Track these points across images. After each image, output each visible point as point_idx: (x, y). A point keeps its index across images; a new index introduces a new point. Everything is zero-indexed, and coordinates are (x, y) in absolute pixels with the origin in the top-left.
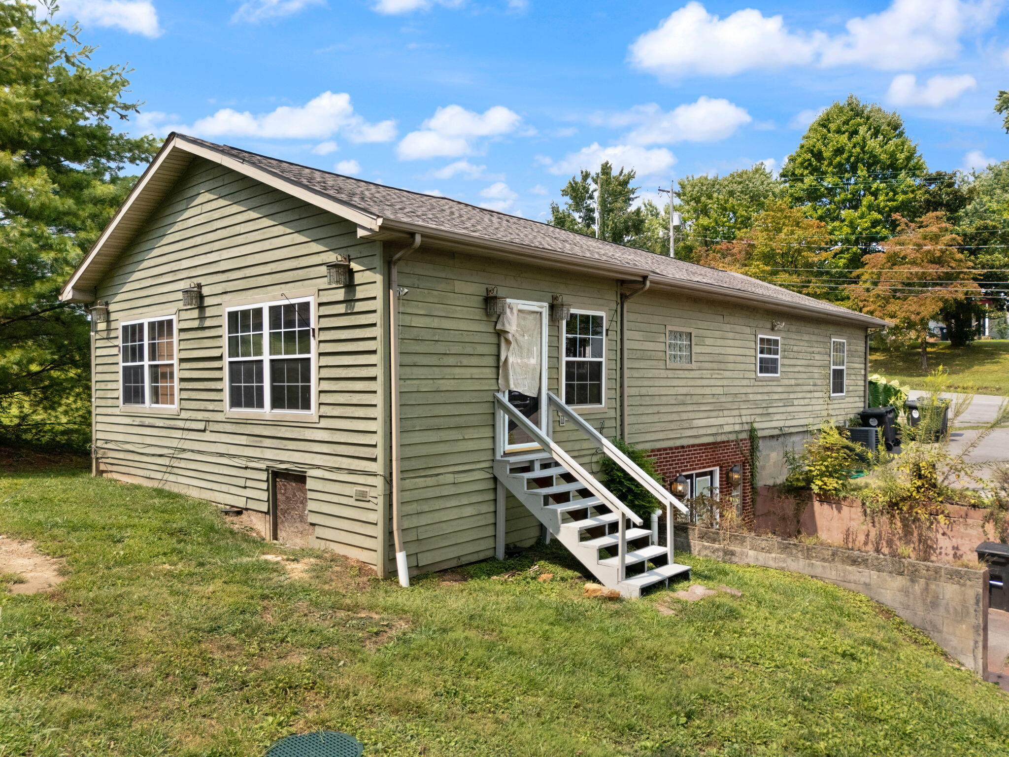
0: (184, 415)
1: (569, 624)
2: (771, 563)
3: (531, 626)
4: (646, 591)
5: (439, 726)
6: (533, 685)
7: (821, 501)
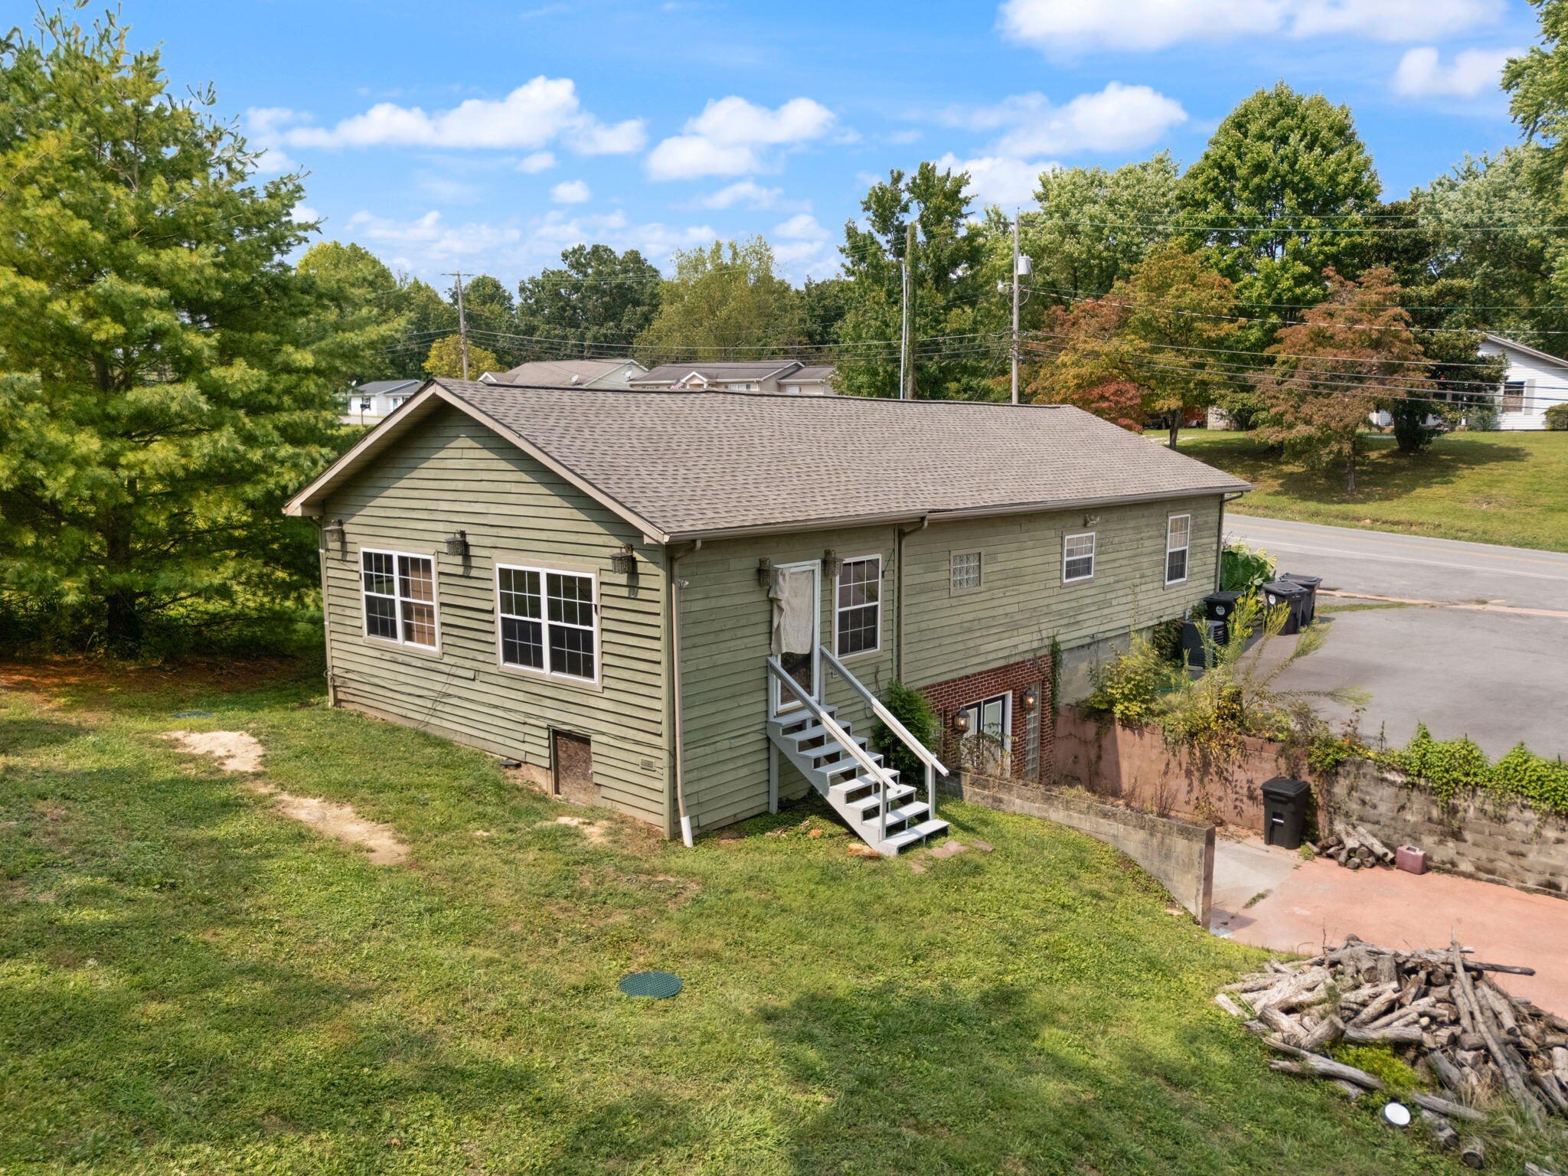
0: (446, 659)
1: (832, 883)
2: (1036, 813)
3: (800, 885)
4: (903, 849)
5: (732, 967)
6: (800, 937)
7: (1124, 726)
